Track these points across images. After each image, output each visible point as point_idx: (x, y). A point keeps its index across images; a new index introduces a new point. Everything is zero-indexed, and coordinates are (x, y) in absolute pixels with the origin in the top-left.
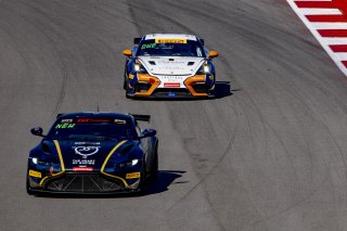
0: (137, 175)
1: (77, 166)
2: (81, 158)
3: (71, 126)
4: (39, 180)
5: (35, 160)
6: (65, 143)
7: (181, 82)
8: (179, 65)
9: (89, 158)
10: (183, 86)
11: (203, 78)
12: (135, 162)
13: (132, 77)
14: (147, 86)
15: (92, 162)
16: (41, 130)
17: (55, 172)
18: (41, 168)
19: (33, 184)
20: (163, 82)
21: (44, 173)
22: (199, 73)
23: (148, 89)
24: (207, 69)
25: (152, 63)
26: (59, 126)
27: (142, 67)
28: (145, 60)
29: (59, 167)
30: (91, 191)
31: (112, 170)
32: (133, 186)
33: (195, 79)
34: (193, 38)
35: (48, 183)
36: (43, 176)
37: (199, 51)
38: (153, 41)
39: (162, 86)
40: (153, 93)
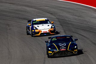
0: (77, 50)
1: (61, 49)
2: (62, 47)
3: (56, 40)
4: (51, 53)
5: (50, 49)
6: (56, 44)
7: (47, 31)
8: (46, 26)
9: (64, 47)
10: (48, 32)
11: (53, 29)
12: (76, 47)
13: (33, 31)
14: (38, 33)
15: (65, 48)
16: (48, 41)
17: (56, 51)
18: (52, 50)
19: (50, 55)
20: (43, 31)
21: (53, 52)
22: (52, 28)
23: (38, 34)
24: (53, 27)
25: (38, 26)
26: (52, 40)
27: (36, 28)
28: (36, 26)
29: (57, 50)
30: (65, 55)
31: (70, 49)
32: (76, 53)
33: (51, 29)
34: (46, 19)
35: (54, 54)
36: (52, 53)
37: (48, 22)
38: (36, 21)
39: (42, 32)
40: (40, 35)
